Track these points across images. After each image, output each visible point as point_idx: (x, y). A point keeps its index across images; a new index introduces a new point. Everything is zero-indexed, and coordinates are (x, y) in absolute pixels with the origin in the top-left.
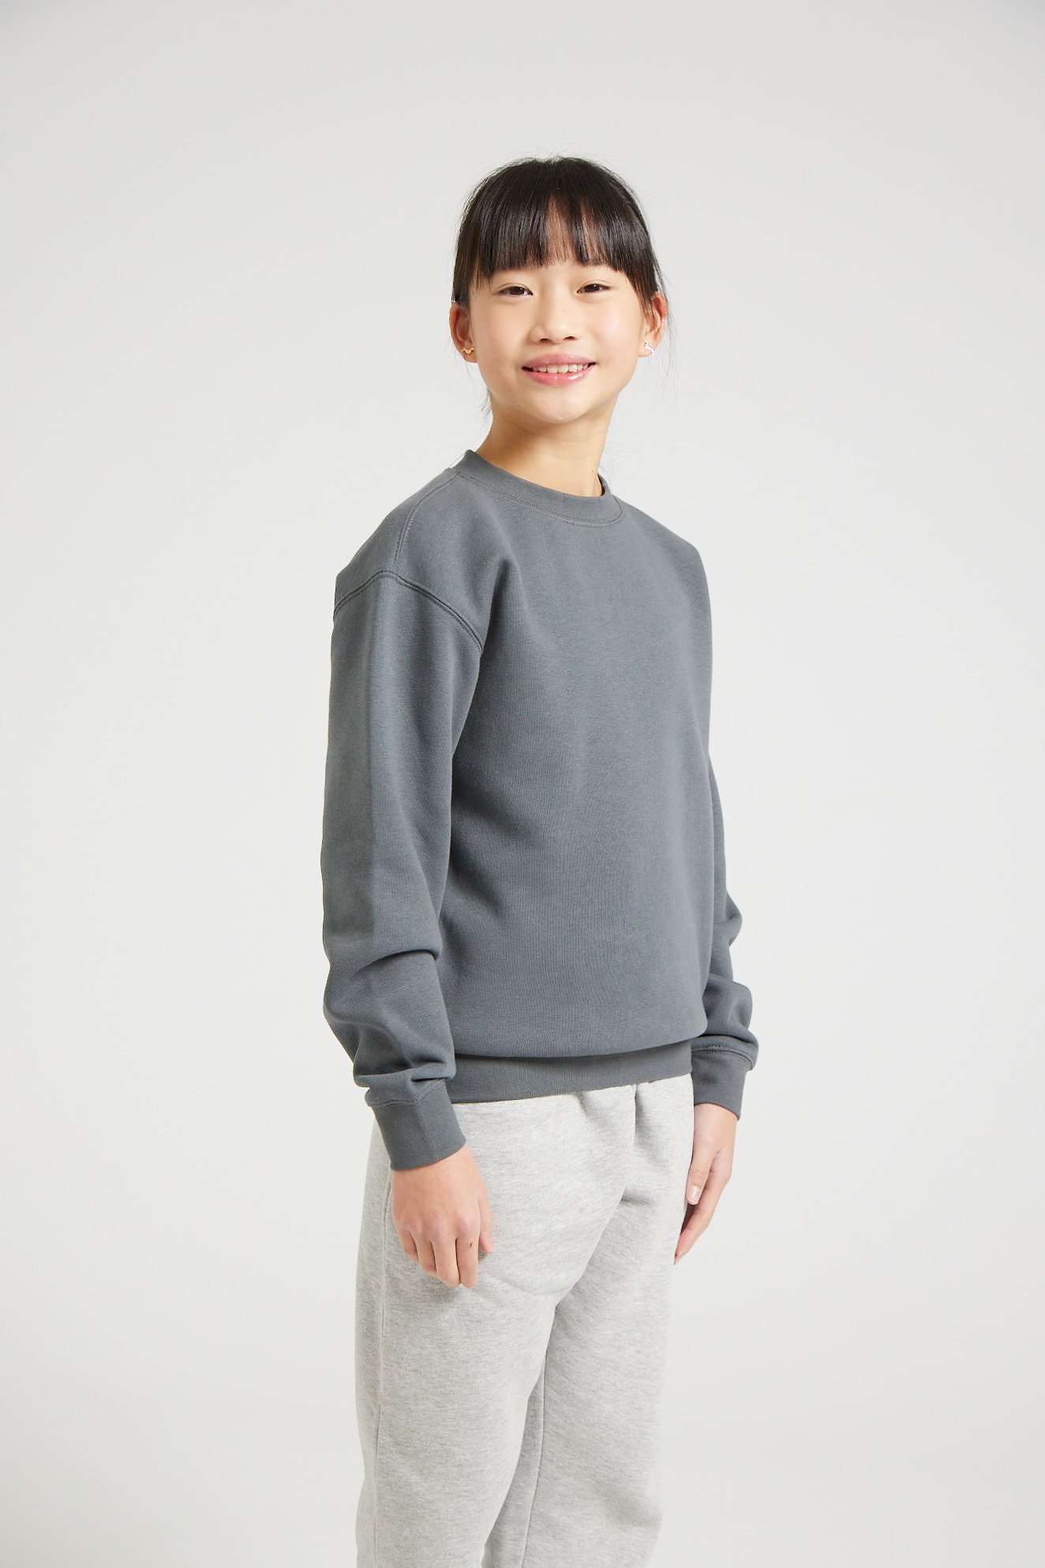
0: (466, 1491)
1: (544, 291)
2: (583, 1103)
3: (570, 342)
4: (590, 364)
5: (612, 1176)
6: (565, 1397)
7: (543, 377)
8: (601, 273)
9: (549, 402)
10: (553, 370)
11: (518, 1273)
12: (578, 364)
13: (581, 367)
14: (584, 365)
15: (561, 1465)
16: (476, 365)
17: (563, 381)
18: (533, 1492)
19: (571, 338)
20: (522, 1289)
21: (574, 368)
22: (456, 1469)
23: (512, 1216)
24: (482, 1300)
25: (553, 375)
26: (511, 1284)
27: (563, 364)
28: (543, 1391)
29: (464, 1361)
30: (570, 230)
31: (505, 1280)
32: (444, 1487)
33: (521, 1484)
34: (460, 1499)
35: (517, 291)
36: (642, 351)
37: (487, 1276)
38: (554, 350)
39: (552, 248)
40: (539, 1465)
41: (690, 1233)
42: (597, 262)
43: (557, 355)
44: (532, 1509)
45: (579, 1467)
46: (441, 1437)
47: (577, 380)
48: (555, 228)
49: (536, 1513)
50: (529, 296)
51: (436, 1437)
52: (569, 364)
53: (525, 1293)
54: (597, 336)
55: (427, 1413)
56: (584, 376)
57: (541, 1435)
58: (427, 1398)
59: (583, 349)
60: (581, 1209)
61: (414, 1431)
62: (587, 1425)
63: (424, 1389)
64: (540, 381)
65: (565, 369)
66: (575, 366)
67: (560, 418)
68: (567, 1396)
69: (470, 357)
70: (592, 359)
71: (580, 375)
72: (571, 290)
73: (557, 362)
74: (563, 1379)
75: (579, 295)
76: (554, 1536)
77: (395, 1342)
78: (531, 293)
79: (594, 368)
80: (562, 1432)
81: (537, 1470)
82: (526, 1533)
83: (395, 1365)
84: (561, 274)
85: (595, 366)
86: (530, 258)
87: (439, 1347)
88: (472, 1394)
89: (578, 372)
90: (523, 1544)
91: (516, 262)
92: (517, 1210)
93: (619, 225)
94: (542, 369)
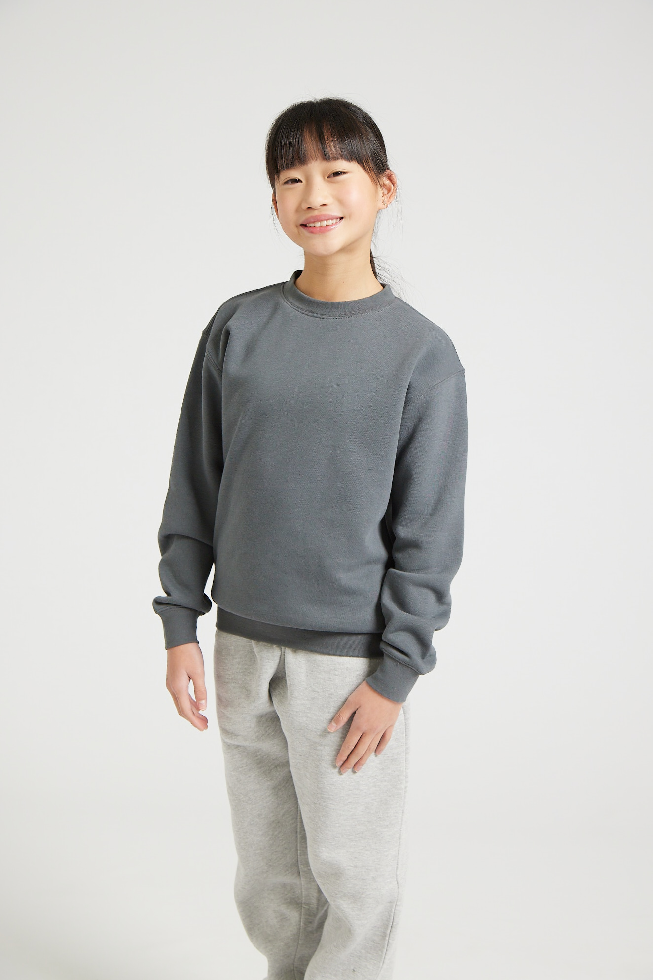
1: (308, 179)
3: (323, 207)
4: (341, 218)
7: (313, 229)
8: (340, 165)
9: (318, 244)
10: (318, 224)
12: (332, 219)
13: (334, 221)
14: (337, 219)
17: (325, 230)
19: (324, 205)
21: (330, 222)
25: (317, 228)
27: (323, 220)
30: (317, 142)
35: (295, 181)
38: (316, 213)
39: (308, 154)
42: (335, 159)
43: (318, 215)
48: (309, 145)
50: (301, 183)
52: (327, 220)
54: (341, 202)
59: (334, 210)
64: (312, 232)
65: (324, 223)
67: (325, 253)
70: (341, 216)
71: (334, 226)
72: (324, 178)
73: (318, 219)
75: (328, 179)
78: (301, 181)
84: (316, 168)
85: (343, 220)
89: (333, 224)
94: (312, 225)
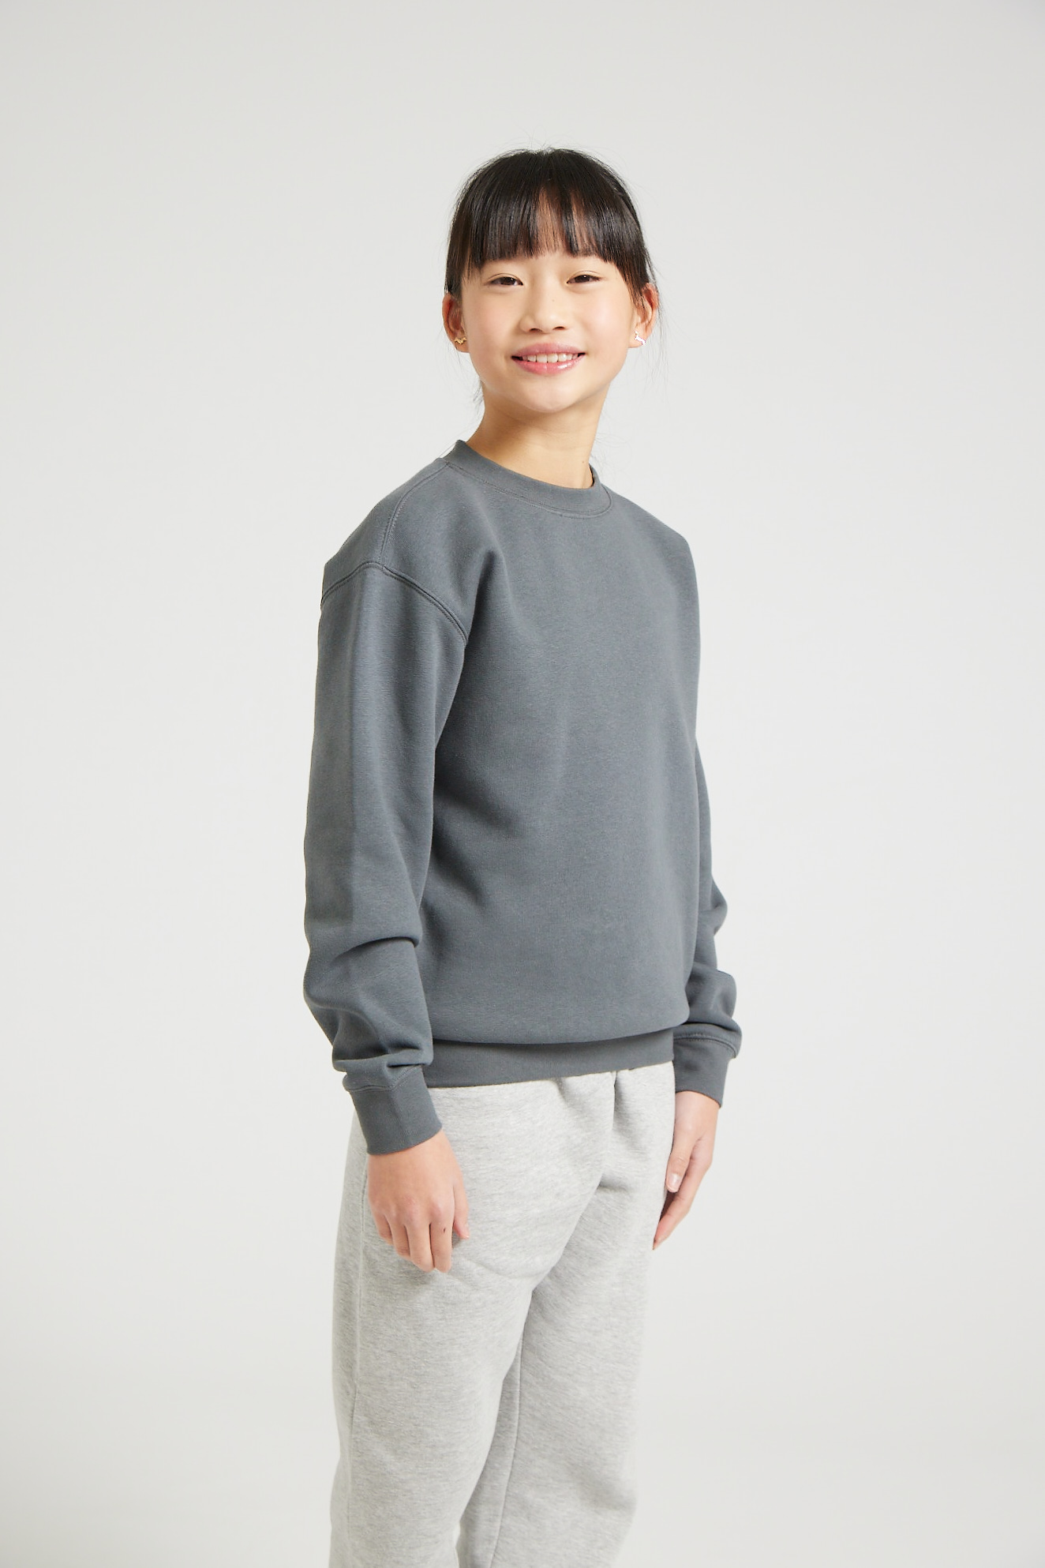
0: (439, 1472)
1: (534, 280)
2: (562, 1090)
3: (560, 332)
4: (581, 354)
5: (589, 1162)
6: (541, 1380)
7: (532, 366)
8: (592, 264)
9: (539, 392)
10: (543, 359)
11: (494, 1257)
12: (567, 354)
13: (570, 357)
14: (574, 354)
15: (536, 1447)
16: (467, 356)
17: (553, 371)
18: (508, 1474)
19: (560, 328)
20: (498, 1272)
21: (564, 357)
22: (429, 1450)
23: (488, 1201)
24: (457, 1283)
25: (543, 364)
26: (486, 1267)
27: (553, 352)
28: (519, 1374)
29: (438, 1343)
30: (560, 222)
31: (481, 1263)
32: (417, 1467)
33: (497, 1465)
34: (433, 1479)
35: (508, 281)
36: (632, 342)
37: (463, 1259)
38: (544, 340)
39: (542, 239)
40: (514, 1447)
41: (669, 1219)
42: (587, 253)
43: (547, 344)
44: (507, 1490)
45: (554, 1449)
46: (414, 1418)
47: (566, 368)
48: (545, 219)
49: (511, 1494)
50: (520, 286)
51: (410, 1418)
52: (559, 353)
53: (500, 1277)
54: (586, 326)
55: (401, 1393)
56: (573, 365)
57: (517, 1417)
58: (402, 1379)
59: (573, 339)
60: (558, 1195)
61: (389, 1411)
62: (562, 1408)
63: (399, 1370)
64: (530, 370)
65: (554, 358)
66: (565, 356)
67: (549, 407)
68: (543, 1379)
69: (462, 347)
70: (581, 349)
71: (570, 364)
72: (561, 281)
73: (546, 351)
74: (541, 1362)
75: (567, 285)
76: (528, 1518)
77: (372, 1322)
78: (521, 284)
79: (583, 359)
80: (537, 1414)
81: (513, 1452)
82: (500, 1514)
83: (371, 1345)
84: (551, 264)
85: (585, 357)
86: (520, 249)
87: (415, 1329)
88: (446, 1376)
89: (567, 362)
90: (498, 1525)
91: (507, 253)
92: (493, 1194)
93: (609, 215)
94: (532, 359)
